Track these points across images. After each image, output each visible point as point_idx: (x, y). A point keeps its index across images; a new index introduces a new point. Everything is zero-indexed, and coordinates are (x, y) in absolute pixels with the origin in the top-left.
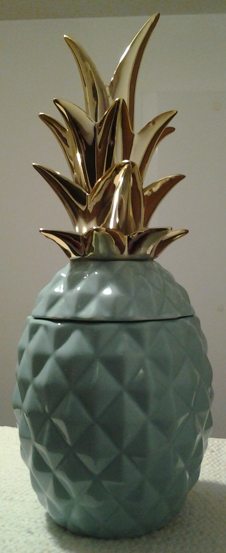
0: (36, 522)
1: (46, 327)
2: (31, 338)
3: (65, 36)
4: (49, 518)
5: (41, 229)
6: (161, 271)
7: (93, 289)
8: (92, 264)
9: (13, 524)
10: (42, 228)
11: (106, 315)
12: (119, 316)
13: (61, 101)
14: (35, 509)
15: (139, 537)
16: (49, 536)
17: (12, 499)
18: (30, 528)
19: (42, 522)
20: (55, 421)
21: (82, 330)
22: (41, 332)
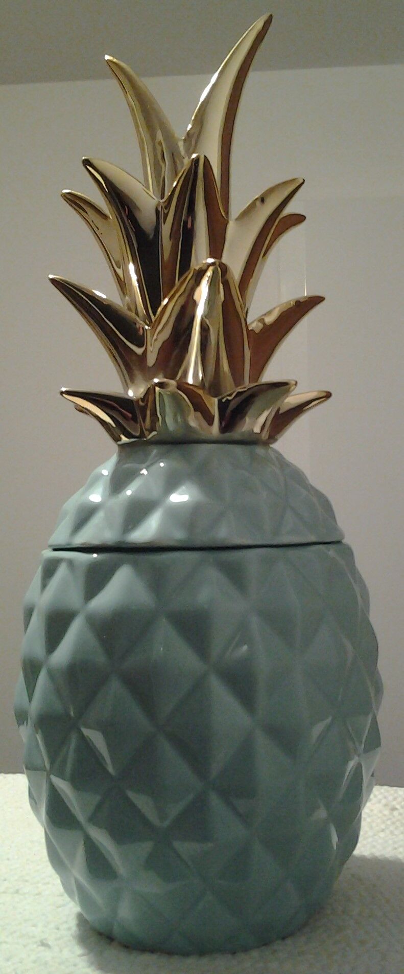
0: (58, 929)
1: (71, 563)
2: (44, 586)
3: (107, 57)
4: (82, 921)
5: (64, 389)
6: (282, 463)
7: (155, 491)
8: (155, 451)
9: (15, 932)
10: (65, 387)
11: (178, 535)
12: (202, 539)
13: (95, 162)
14: (58, 907)
15: (246, 949)
16: (79, 950)
17: (17, 892)
18: (45, 939)
19: (69, 929)
20: (86, 732)
21: (135, 565)
22: (62, 572)
